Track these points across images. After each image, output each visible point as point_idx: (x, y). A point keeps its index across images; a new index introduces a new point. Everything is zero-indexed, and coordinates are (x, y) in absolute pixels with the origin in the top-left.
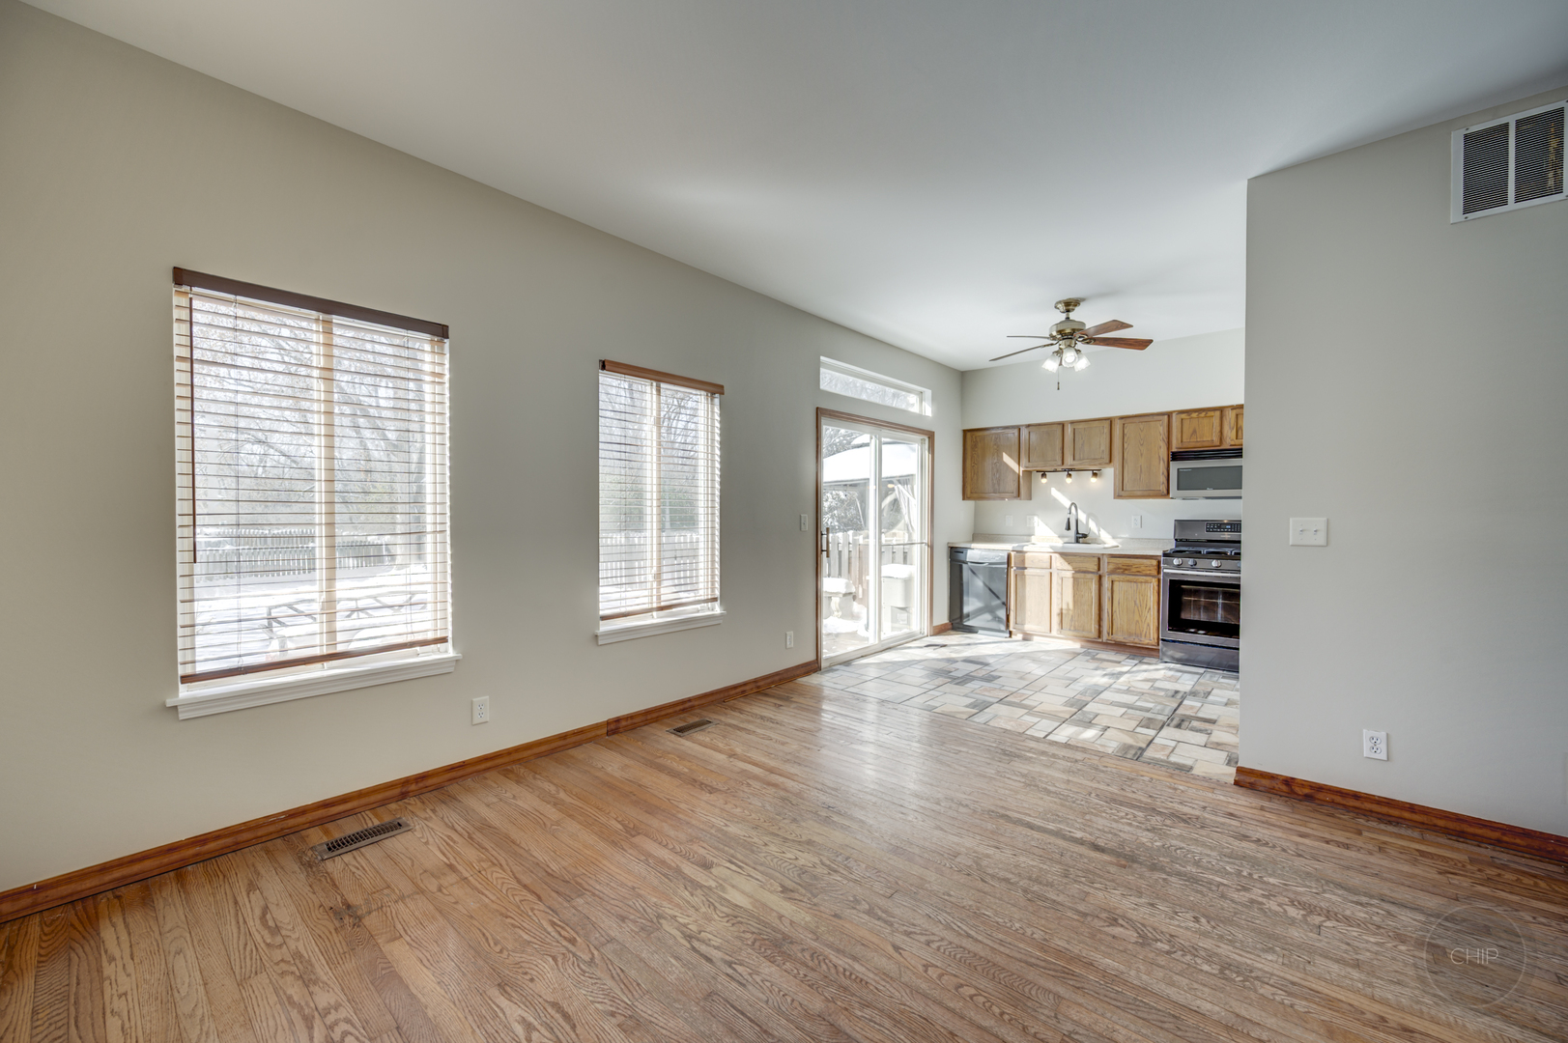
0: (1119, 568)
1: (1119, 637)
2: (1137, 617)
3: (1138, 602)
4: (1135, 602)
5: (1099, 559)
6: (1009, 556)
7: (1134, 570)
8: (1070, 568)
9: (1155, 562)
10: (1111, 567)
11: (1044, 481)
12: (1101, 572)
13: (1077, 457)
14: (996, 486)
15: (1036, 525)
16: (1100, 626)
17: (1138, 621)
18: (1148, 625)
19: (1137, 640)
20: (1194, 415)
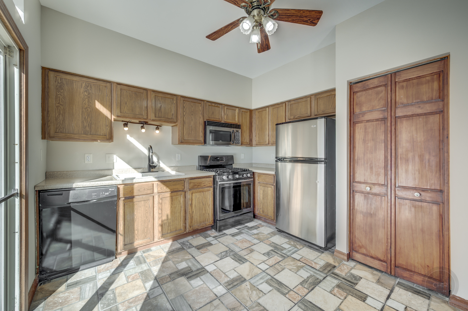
0: (195, 185)
1: (196, 226)
2: (204, 212)
3: (204, 203)
4: (203, 203)
5: (184, 181)
6: (118, 189)
7: (203, 185)
8: (168, 190)
9: (212, 179)
10: (192, 185)
11: (126, 129)
12: (185, 189)
13: (157, 115)
14: (88, 129)
15: (115, 161)
16: (185, 224)
17: (204, 214)
18: (209, 214)
19: (204, 225)
20: (213, 105)
